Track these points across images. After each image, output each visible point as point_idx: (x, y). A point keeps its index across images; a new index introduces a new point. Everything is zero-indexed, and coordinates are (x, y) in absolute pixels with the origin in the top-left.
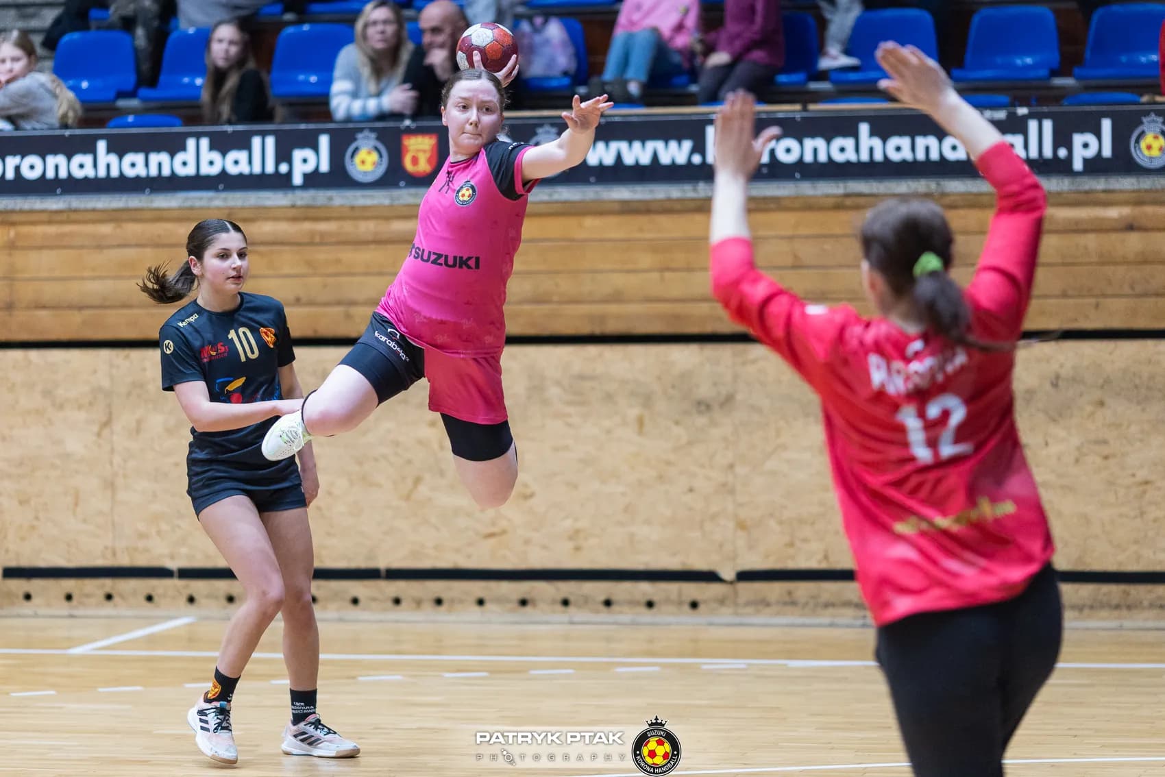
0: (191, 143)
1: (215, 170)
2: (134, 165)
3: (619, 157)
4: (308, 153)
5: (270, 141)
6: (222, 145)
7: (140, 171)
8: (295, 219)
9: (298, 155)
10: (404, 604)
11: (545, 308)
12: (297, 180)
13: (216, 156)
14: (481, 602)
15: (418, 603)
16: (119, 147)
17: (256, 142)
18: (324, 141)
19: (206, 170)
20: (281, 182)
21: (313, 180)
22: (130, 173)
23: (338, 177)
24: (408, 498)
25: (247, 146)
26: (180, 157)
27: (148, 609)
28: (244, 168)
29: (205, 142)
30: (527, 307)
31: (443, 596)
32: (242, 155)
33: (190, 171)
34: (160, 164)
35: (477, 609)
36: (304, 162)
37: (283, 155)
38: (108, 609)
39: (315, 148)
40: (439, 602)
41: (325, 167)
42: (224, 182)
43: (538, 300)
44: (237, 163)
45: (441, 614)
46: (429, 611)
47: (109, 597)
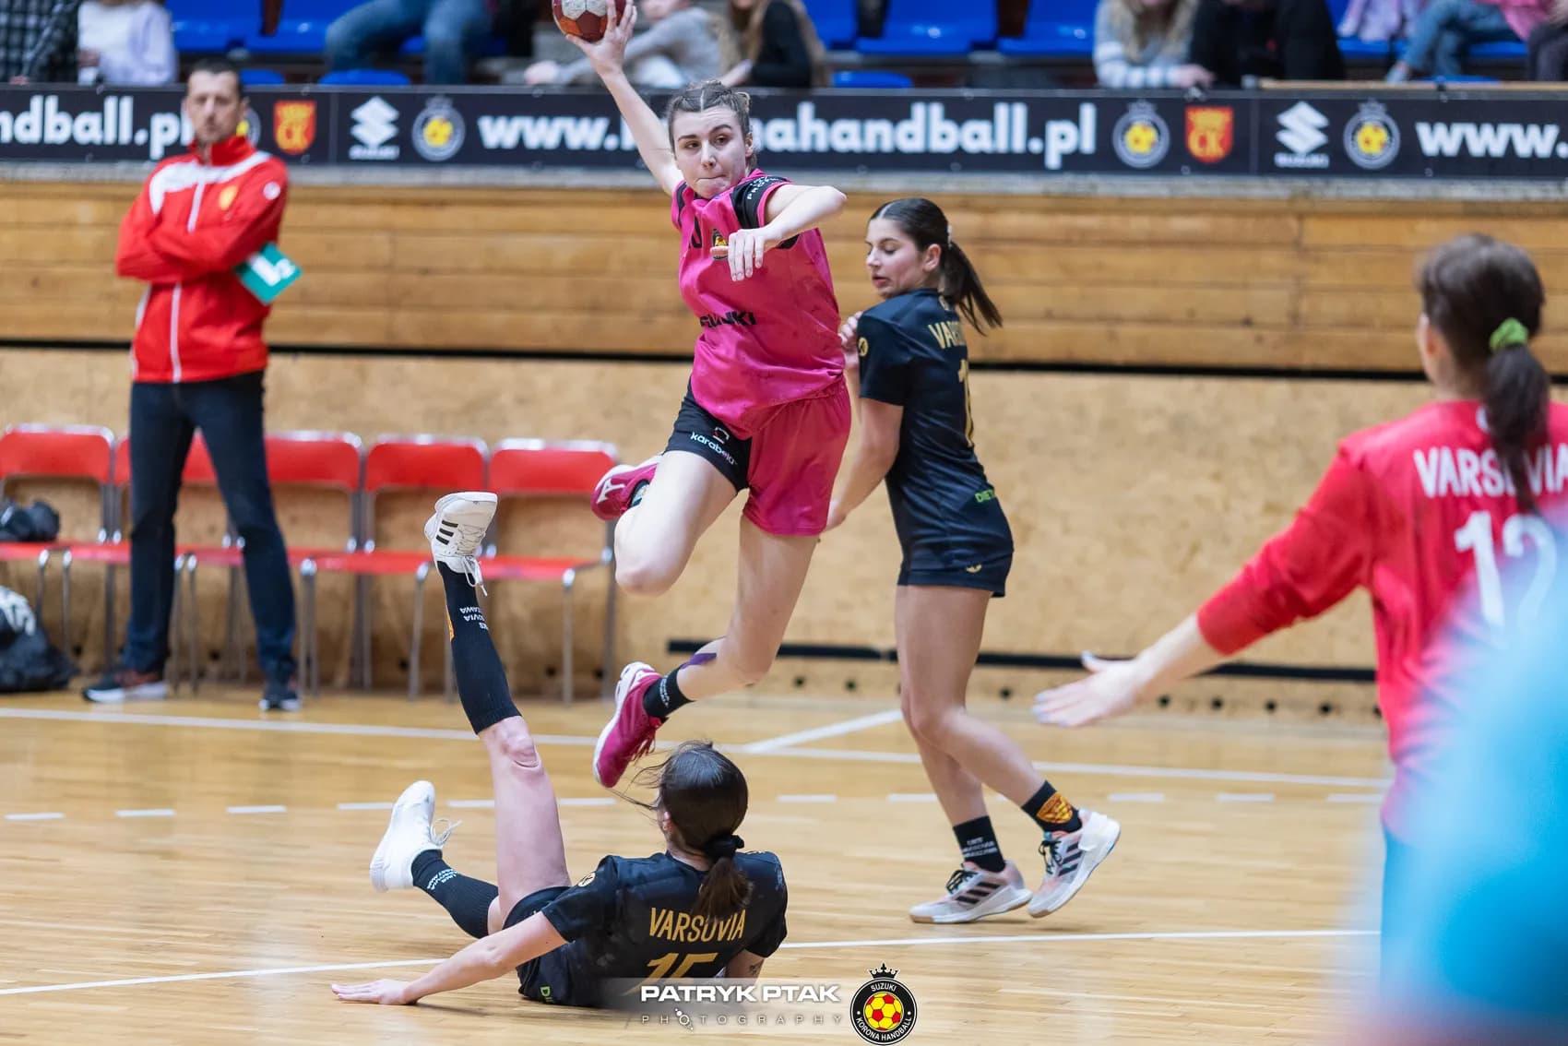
0: (918, 110)
1: (947, 146)
2: (847, 135)
3: (1464, 145)
4: (1066, 127)
5: (1020, 111)
6: (958, 113)
7: (853, 144)
8: (1048, 211)
9: (1054, 129)
10: (1174, 705)
11: (1364, 335)
12: (1053, 161)
13: (950, 127)
14: (1271, 706)
15: (1192, 705)
16: (829, 112)
17: (1001, 111)
18: (1088, 113)
19: (939, 145)
20: (1031, 163)
21: (1074, 162)
22: (841, 146)
23: (1105, 159)
24: (1182, 569)
25: (989, 116)
26: (905, 127)
27: (848, 700)
28: (985, 144)
29: (937, 110)
30: (1341, 334)
31: (1227, 697)
32: (981, 127)
33: (915, 145)
34: (879, 135)
35: (1264, 716)
36: (1063, 138)
37: (1036, 129)
38: (799, 698)
39: (1076, 120)
40: (1217, 704)
41: (1088, 145)
42: (961, 160)
43: (1357, 324)
44: (976, 136)
45: (1220, 720)
46: (1204, 718)
47: (800, 682)
